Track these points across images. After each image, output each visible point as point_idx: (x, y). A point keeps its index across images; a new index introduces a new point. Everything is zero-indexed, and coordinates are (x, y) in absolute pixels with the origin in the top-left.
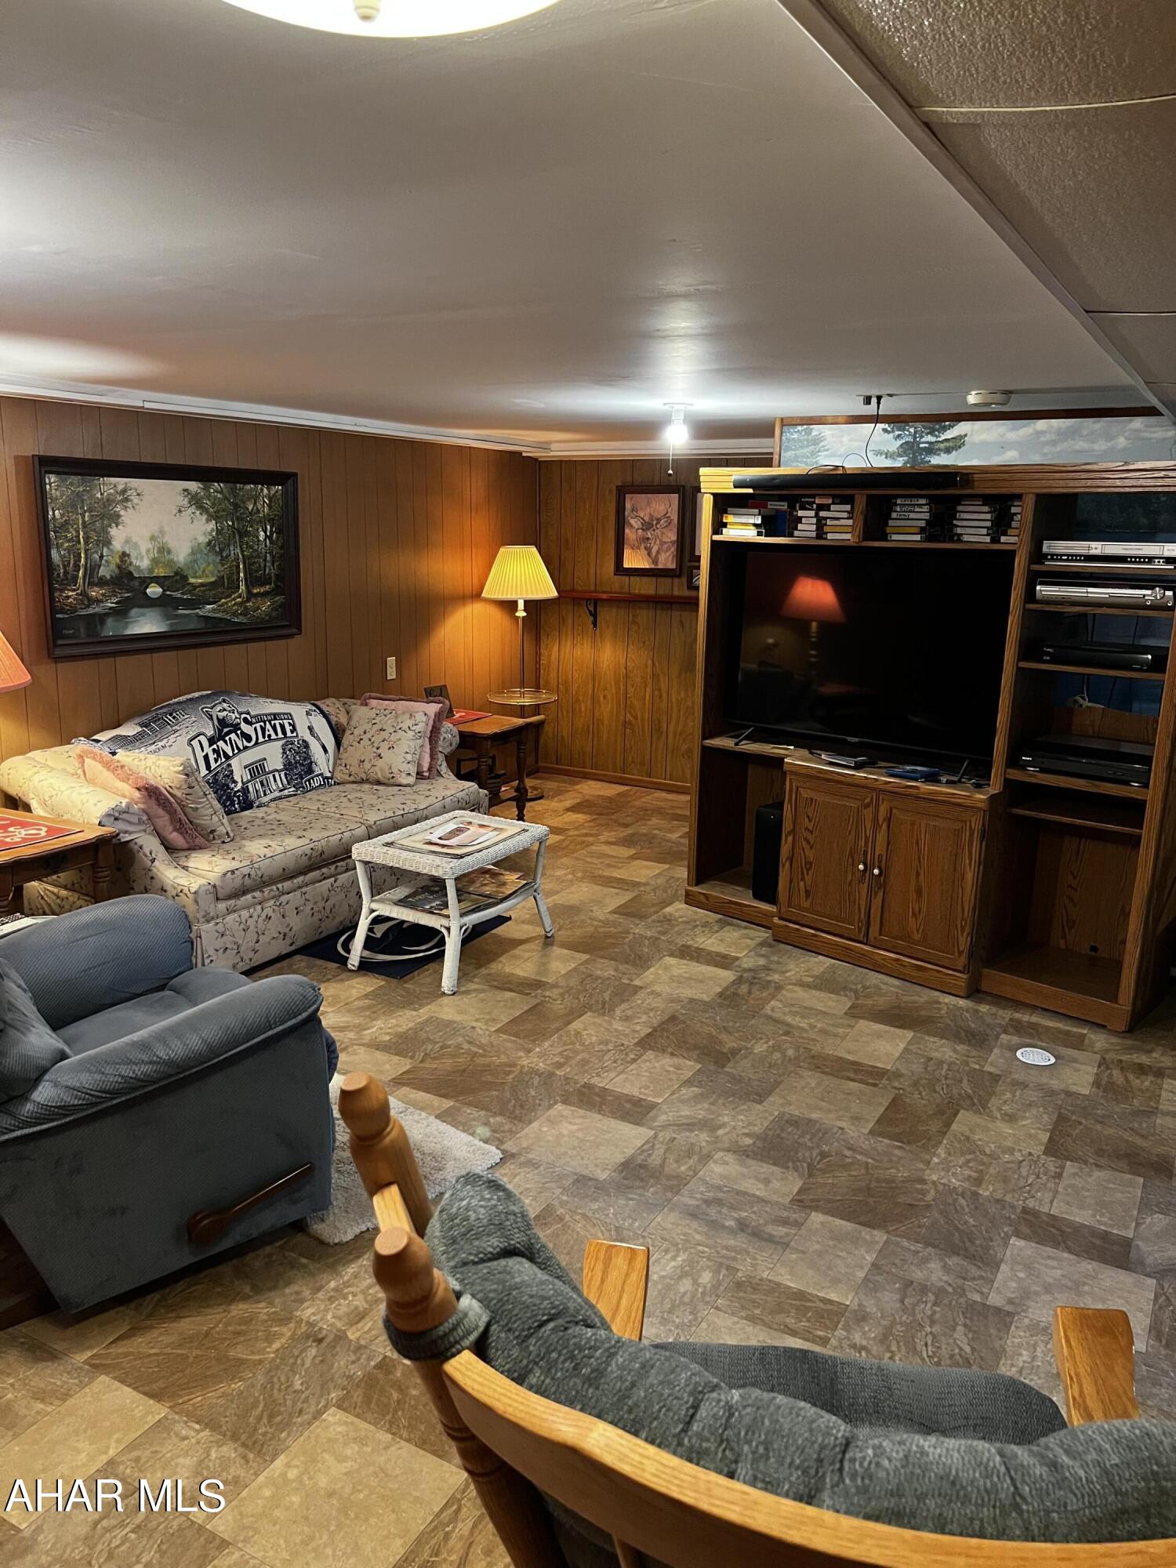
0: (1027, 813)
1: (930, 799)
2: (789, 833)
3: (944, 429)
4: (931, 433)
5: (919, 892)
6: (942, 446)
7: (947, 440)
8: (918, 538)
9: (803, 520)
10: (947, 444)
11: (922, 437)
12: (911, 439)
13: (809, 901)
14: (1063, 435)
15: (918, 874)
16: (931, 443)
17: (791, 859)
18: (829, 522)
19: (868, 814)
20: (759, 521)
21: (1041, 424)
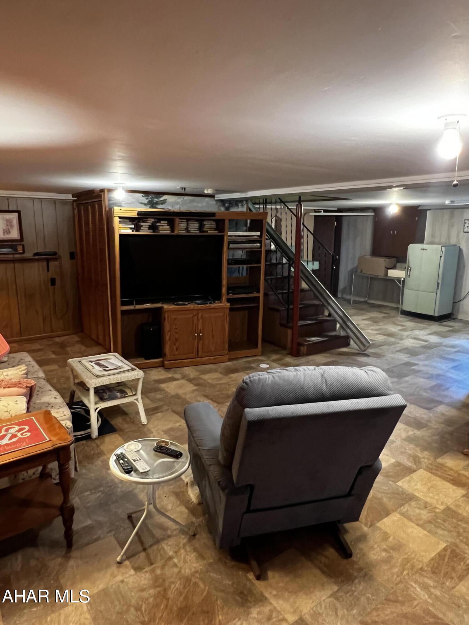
0: (237, 306)
1: (215, 308)
2: (169, 331)
3: (160, 197)
4: (157, 198)
5: (213, 337)
6: (160, 202)
7: (161, 201)
8: (184, 232)
9: (143, 226)
10: (161, 202)
11: (154, 199)
12: (151, 200)
13: (178, 352)
14: (192, 201)
15: (212, 331)
16: (157, 201)
17: (170, 340)
18: (160, 227)
19: (196, 318)
20: (133, 226)
21: (186, 198)
